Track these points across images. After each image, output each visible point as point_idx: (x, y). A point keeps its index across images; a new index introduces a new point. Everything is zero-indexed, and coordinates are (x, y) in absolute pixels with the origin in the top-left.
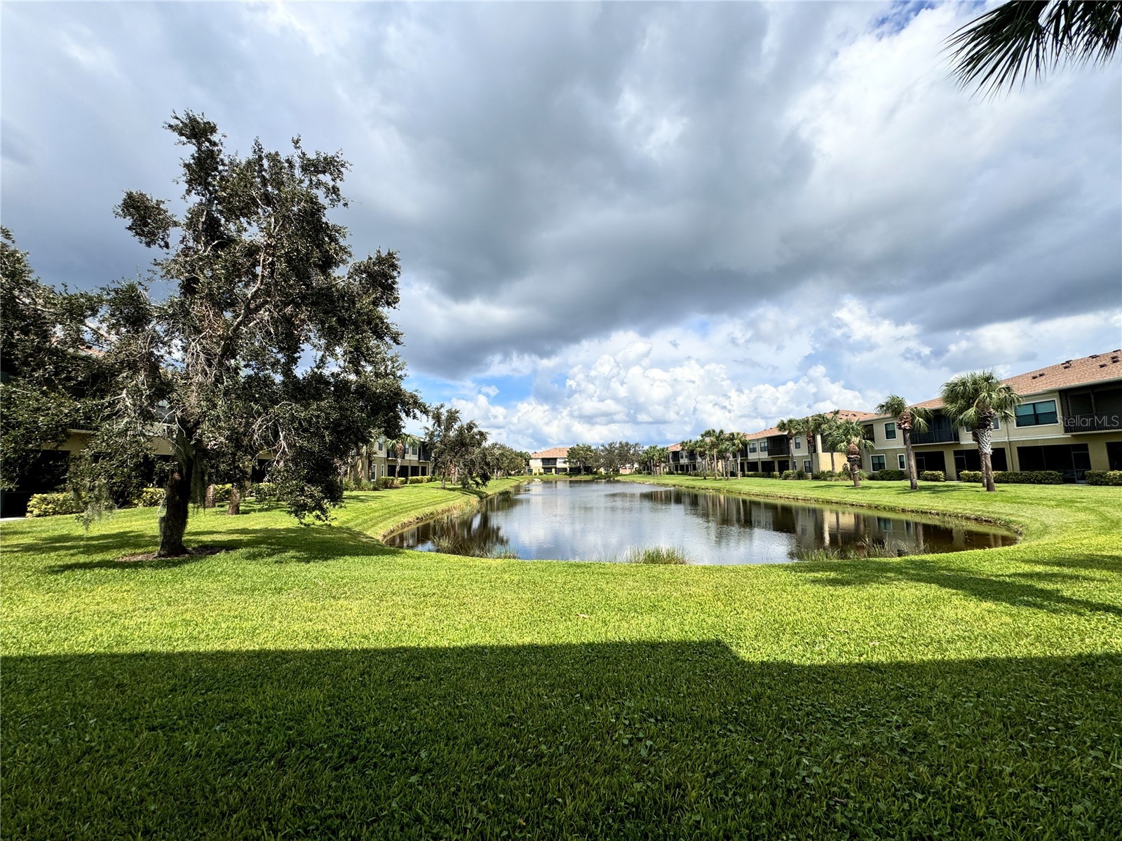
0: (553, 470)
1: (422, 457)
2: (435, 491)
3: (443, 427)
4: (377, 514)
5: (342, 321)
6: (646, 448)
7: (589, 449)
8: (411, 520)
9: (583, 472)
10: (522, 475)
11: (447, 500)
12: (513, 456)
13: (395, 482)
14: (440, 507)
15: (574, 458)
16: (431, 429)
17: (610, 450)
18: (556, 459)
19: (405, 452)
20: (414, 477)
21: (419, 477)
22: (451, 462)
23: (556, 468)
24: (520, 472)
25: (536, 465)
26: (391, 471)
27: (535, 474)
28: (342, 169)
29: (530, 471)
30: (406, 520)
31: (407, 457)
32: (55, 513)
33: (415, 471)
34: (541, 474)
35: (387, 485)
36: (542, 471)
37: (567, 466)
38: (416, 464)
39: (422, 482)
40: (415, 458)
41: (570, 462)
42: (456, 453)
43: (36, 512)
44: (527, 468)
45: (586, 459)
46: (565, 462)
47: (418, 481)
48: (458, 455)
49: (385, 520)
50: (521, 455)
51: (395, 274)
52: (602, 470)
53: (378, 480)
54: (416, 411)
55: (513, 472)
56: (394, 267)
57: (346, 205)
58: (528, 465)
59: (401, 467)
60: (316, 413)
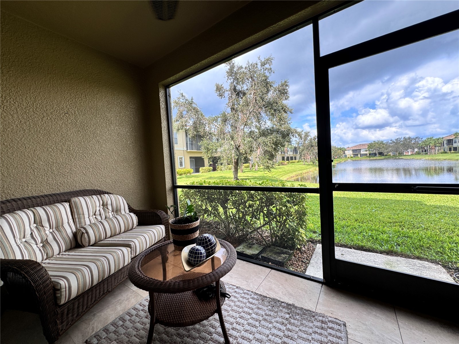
0: (359, 155)
1: (294, 153)
2: (301, 165)
3: (303, 140)
4: (282, 173)
5: (275, 110)
6: (424, 139)
7: (382, 143)
8: (293, 175)
9: (378, 155)
10: (341, 158)
11: (307, 169)
12: (336, 149)
13: (285, 163)
14: (304, 171)
15: (372, 148)
16: (298, 141)
17: (397, 142)
18: (360, 150)
19: (288, 151)
20: (292, 161)
21: (294, 161)
22: (307, 154)
23: (360, 154)
24: (340, 157)
25: (349, 153)
26: (283, 159)
27: (349, 158)
28: (272, 61)
29: (346, 156)
30: (292, 175)
31: (289, 153)
32: (205, 172)
33: (292, 158)
34: (352, 157)
35: (282, 164)
36: (352, 156)
37: (368, 152)
38: (292, 156)
39: (295, 163)
40: (292, 153)
41: (369, 151)
42: (309, 150)
43: (201, 172)
44: (344, 155)
45: (380, 148)
46: (366, 151)
47: (293, 162)
48: (310, 150)
49: (284, 175)
50: (340, 149)
51: (287, 88)
52: (391, 154)
53: (279, 162)
54: (296, 135)
55: (336, 157)
56: (287, 85)
57: (274, 72)
58: (344, 153)
59: (287, 157)
60: (269, 140)
